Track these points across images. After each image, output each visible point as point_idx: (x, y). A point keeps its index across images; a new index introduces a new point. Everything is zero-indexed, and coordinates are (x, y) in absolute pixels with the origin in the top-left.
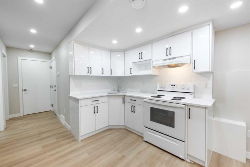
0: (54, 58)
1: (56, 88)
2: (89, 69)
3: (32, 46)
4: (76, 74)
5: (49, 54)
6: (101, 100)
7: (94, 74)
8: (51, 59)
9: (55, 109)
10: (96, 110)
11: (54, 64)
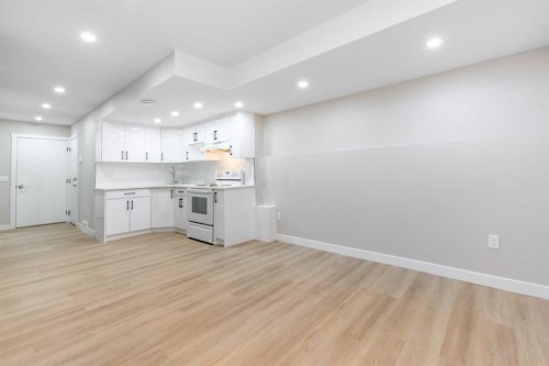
0: (74, 135)
1: (75, 183)
2: (125, 154)
3: (39, 119)
4: (104, 160)
5: (67, 129)
6: (138, 193)
7: (130, 160)
8: (69, 135)
9: (74, 218)
10: (130, 206)
11: (74, 144)
